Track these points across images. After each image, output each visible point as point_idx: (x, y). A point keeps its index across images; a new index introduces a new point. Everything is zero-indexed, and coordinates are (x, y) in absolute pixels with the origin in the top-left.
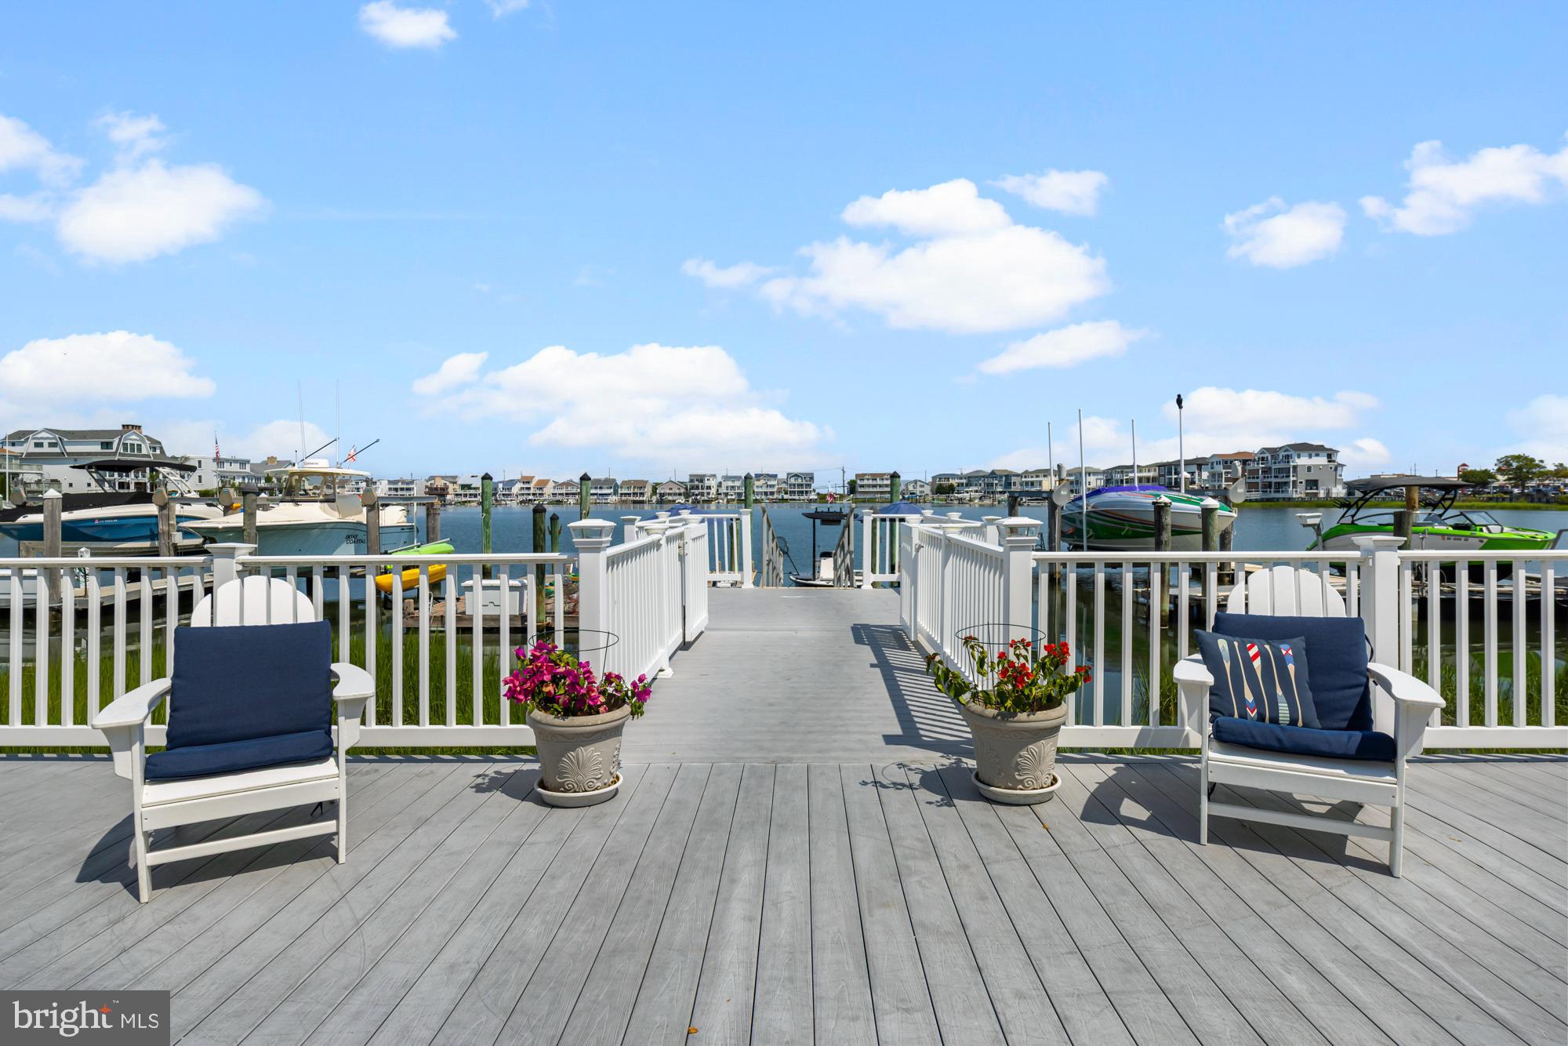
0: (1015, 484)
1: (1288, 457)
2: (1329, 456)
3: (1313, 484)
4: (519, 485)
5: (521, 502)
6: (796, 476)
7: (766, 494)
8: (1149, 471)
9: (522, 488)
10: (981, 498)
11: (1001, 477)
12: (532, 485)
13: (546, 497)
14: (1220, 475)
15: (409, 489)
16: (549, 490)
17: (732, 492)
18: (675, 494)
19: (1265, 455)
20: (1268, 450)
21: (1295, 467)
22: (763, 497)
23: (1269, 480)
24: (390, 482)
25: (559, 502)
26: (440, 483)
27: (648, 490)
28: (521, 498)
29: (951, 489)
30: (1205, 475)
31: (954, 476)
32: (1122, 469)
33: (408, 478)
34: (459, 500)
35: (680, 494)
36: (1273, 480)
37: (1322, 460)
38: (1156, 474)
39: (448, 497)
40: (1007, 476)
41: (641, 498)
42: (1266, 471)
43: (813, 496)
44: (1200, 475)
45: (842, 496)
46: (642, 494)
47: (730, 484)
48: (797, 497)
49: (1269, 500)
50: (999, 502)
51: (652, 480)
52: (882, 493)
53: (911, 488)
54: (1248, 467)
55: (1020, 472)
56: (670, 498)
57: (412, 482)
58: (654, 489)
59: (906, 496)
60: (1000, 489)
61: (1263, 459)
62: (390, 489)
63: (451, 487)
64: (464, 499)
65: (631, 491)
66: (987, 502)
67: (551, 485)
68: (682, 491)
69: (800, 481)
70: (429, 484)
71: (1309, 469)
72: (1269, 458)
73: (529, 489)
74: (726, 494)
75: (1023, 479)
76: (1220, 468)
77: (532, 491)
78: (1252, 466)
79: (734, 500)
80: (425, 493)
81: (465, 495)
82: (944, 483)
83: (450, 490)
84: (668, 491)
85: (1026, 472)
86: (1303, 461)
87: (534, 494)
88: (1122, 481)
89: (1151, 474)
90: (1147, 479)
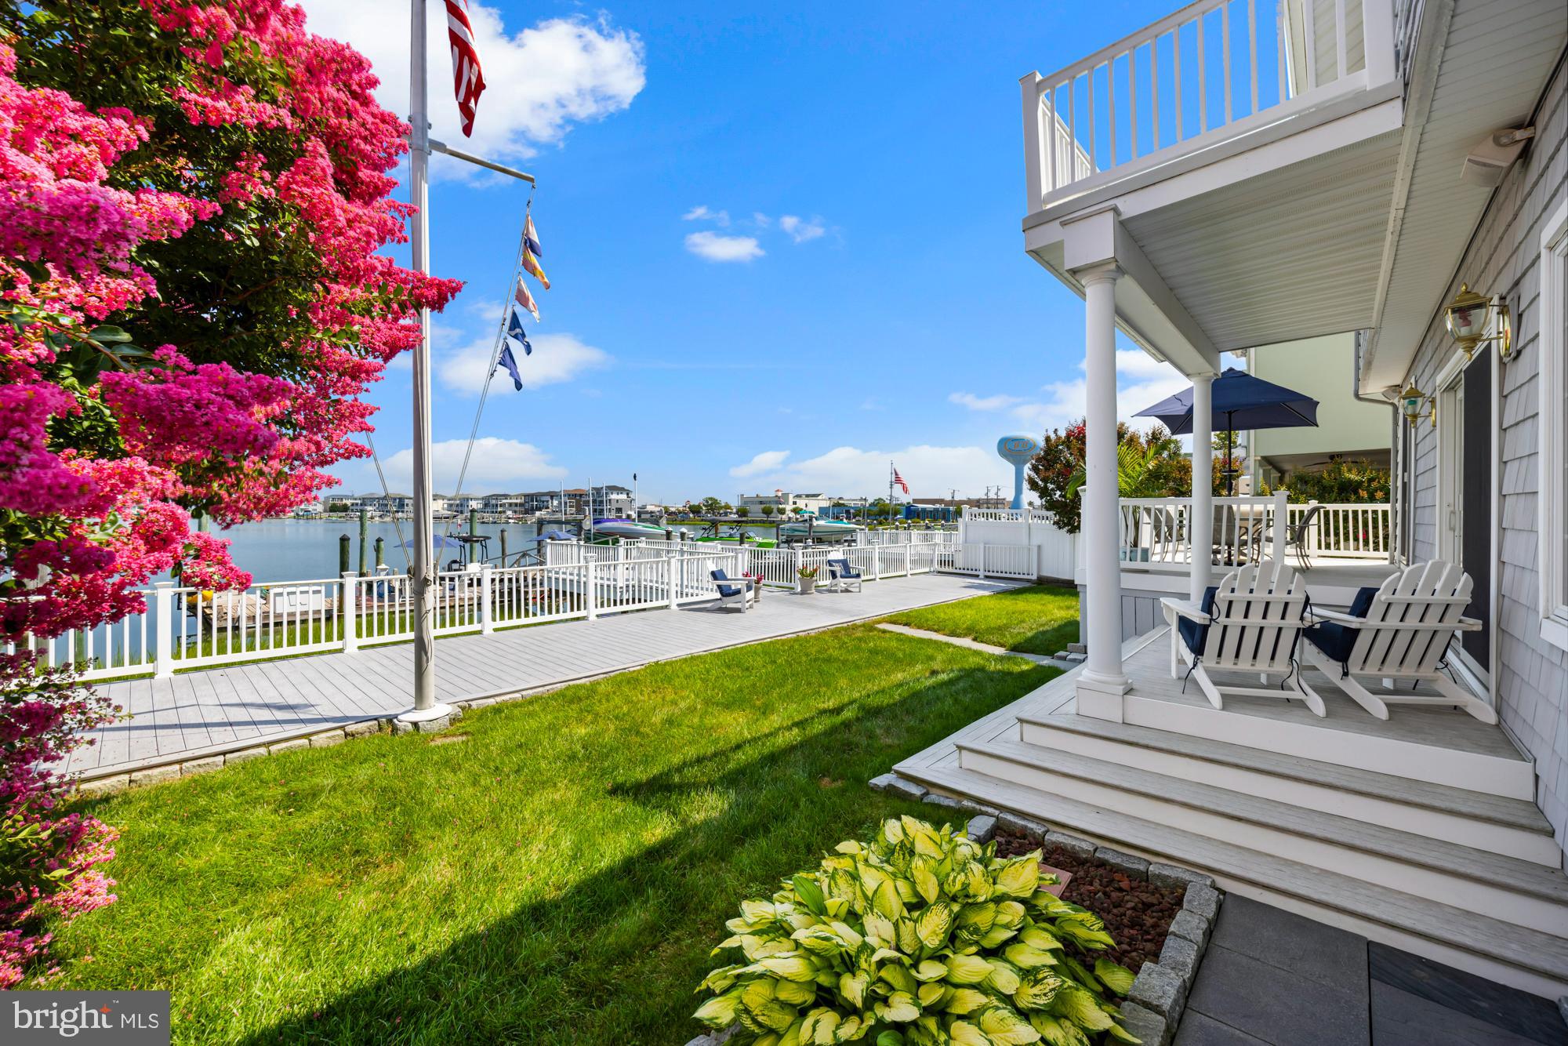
1: (606, 493)
2: (627, 494)
3: (619, 510)
8: (516, 499)
10: (381, 516)
11: (395, 499)
14: (565, 503)
20: (595, 488)
21: (609, 501)
29: (345, 508)
30: (555, 503)
31: (347, 497)
32: (497, 497)
36: (598, 507)
37: (624, 496)
38: (523, 501)
42: (594, 501)
44: (552, 503)
54: (583, 499)
61: (592, 494)
66: (387, 519)
71: (617, 501)
72: (596, 494)
76: (565, 499)
78: (586, 498)
82: (338, 502)
86: (614, 496)
88: (496, 506)
89: (518, 501)
90: (516, 505)
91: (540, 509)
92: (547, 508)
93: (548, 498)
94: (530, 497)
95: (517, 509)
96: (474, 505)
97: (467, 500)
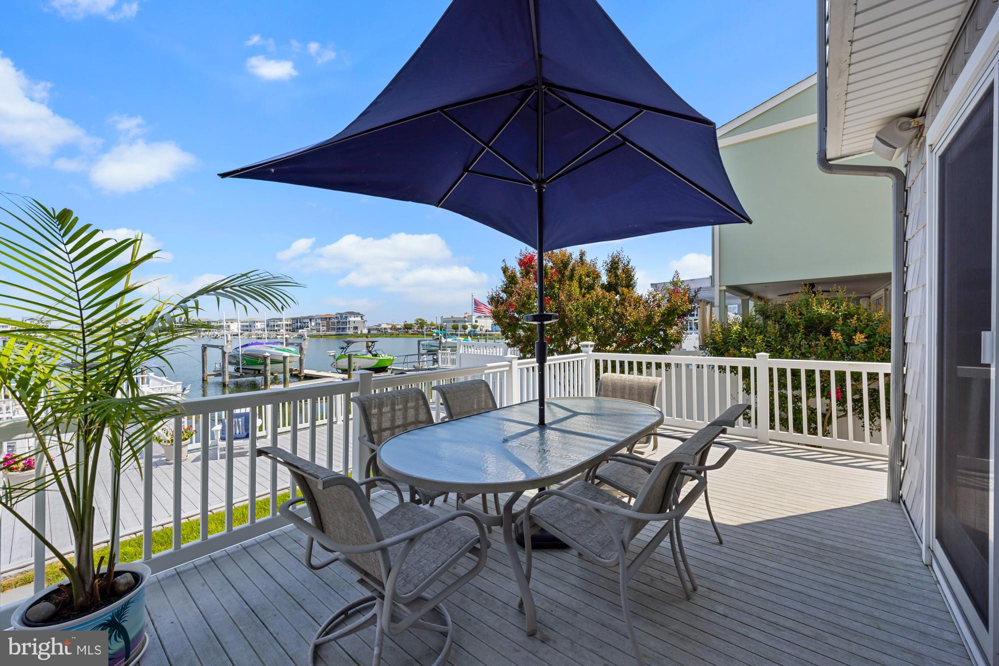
1: (346, 317)
2: (362, 317)
3: (356, 328)
8: (287, 322)
14: (319, 324)
19: (337, 316)
20: (339, 314)
21: (349, 321)
23: (339, 326)
30: (313, 324)
32: (274, 320)
36: (341, 326)
37: (359, 319)
38: (291, 323)
42: (338, 322)
44: (311, 324)
49: (339, 335)
54: (331, 321)
55: (216, 320)
61: (336, 318)
71: (354, 322)
72: (339, 317)
75: (219, 324)
76: (319, 321)
78: (333, 320)
85: (222, 320)
86: (352, 319)
88: (274, 326)
90: (287, 325)
91: (302, 328)
92: (308, 327)
93: (308, 320)
94: (295, 320)
95: (288, 328)
96: (259, 325)
97: (254, 322)
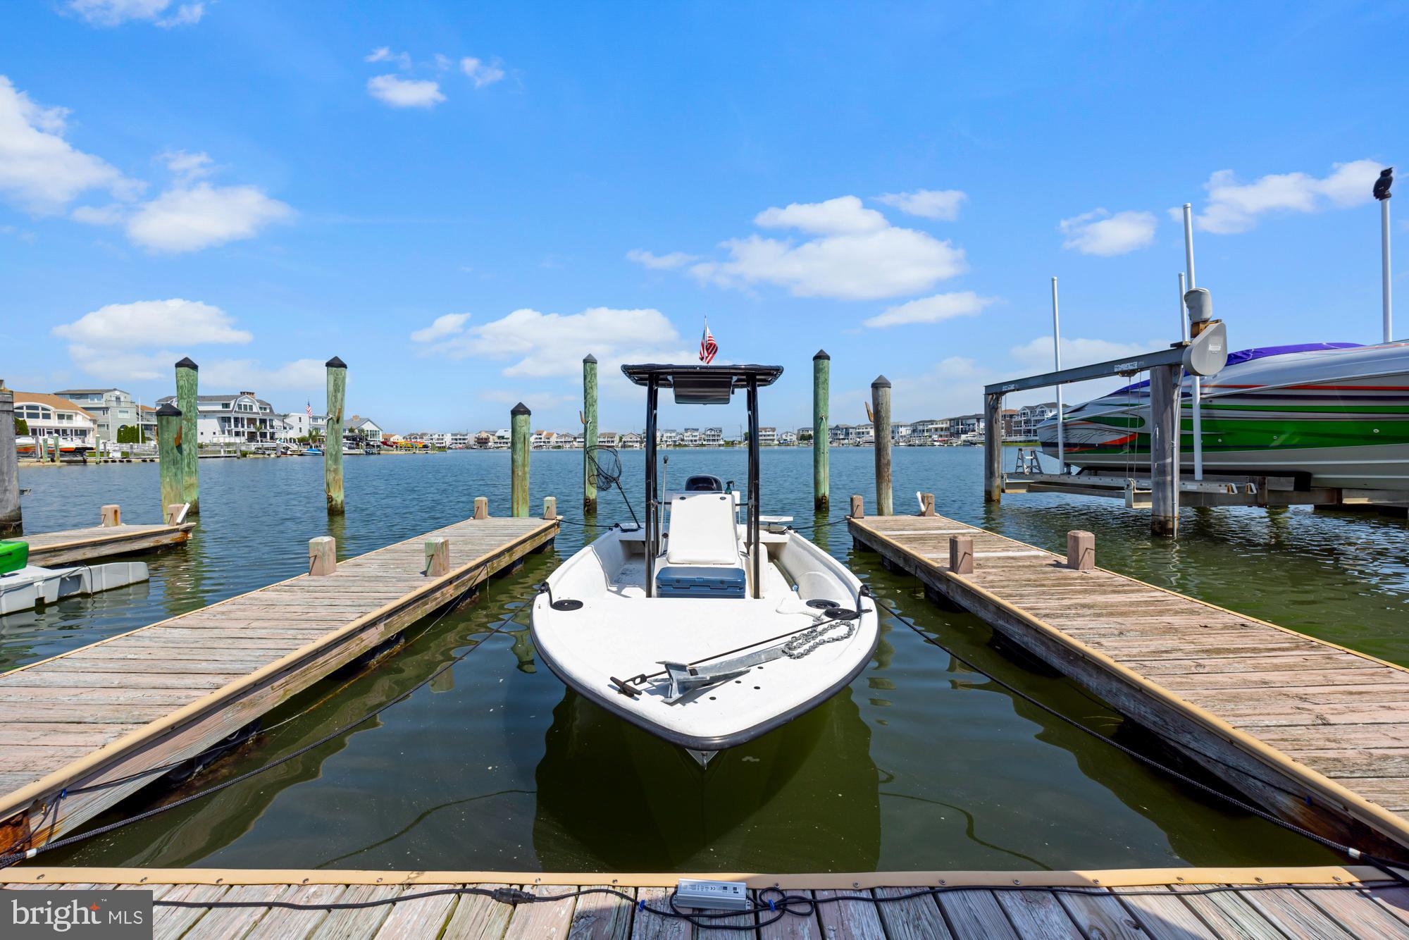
0: (851, 433)
4: (535, 436)
5: (535, 447)
6: (711, 429)
7: (692, 441)
8: (942, 424)
9: (537, 438)
11: (843, 429)
12: (542, 436)
13: (552, 444)
15: (464, 439)
16: (553, 439)
17: (670, 440)
18: (634, 442)
19: (1026, 411)
22: (690, 443)
23: (1028, 428)
24: (453, 435)
25: (559, 447)
26: (484, 435)
27: (617, 439)
28: (536, 445)
32: (924, 423)
33: (465, 433)
34: (496, 446)
35: (637, 442)
36: (1033, 428)
38: (948, 425)
39: (490, 444)
40: (846, 429)
41: (612, 444)
42: (1027, 422)
43: (722, 442)
44: (978, 426)
45: (740, 442)
46: (613, 442)
47: (669, 435)
48: (711, 443)
49: (1029, 441)
50: (843, 445)
51: (620, 433)
52: (765, 440)
53: (784, 437)
54: (1014, 420)
55: (854, 426)
56: (631, 444)
57: (466, 435)
58: (621, 439)
59: (781, 442)
60: (842, 437)
61: (1024, 414)
62: (452, 439)
63: (491, 437)
64: (499, 445)
65: (606, 440)
67: (555, 435)
68: (639, 439)
69: (713, 433)
70: (477, 436)
72: (1029, 414)
73: (541, 438)
74: (666, 441)
75: (857, 430)
77: (543, 440)
78: (1016, 419)
79: (671, 445)
80: (475, 442)
81: (500, 443)
82: (806, 433)
83: (491, 440)
84: (630, 440)
85: (859, 426)
87: (544, 442)
88: (923, 431)
89: (944, 426)
90: (942, 429)
91: (965, 432)
92: (974, 431)
93: (974, 421)
94: (956, 421)
95: (943, 433)
96: (904, 431)
97: (898, 426)
